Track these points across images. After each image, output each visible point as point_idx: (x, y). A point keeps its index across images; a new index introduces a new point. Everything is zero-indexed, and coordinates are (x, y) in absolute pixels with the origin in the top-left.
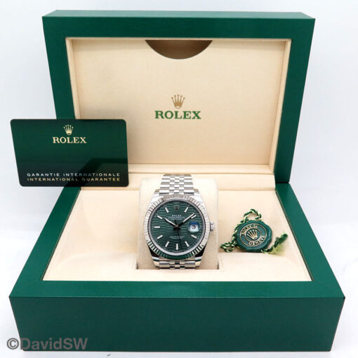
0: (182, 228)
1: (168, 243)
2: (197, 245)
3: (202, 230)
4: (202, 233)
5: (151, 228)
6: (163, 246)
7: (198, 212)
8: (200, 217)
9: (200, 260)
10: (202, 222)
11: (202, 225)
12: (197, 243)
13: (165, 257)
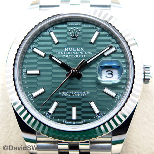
0: (86, 74)
1: (55, 104)
2: (116, 110)
3: (127, 79)
4: (126, 84)
5: (21, 74)
6: (44, 111)
7: (119, 42)
8: (124, 52)
9: (121, 142)
10: (127, 63)
11: (128, 68)
12: (115, 105)
13: (48, 135)
